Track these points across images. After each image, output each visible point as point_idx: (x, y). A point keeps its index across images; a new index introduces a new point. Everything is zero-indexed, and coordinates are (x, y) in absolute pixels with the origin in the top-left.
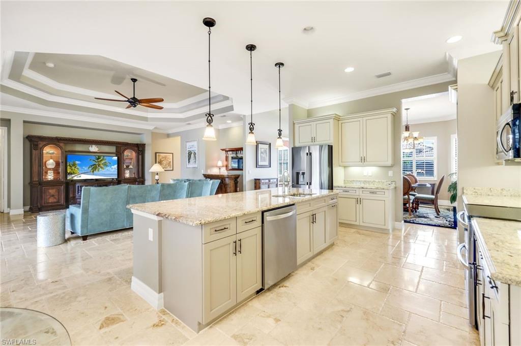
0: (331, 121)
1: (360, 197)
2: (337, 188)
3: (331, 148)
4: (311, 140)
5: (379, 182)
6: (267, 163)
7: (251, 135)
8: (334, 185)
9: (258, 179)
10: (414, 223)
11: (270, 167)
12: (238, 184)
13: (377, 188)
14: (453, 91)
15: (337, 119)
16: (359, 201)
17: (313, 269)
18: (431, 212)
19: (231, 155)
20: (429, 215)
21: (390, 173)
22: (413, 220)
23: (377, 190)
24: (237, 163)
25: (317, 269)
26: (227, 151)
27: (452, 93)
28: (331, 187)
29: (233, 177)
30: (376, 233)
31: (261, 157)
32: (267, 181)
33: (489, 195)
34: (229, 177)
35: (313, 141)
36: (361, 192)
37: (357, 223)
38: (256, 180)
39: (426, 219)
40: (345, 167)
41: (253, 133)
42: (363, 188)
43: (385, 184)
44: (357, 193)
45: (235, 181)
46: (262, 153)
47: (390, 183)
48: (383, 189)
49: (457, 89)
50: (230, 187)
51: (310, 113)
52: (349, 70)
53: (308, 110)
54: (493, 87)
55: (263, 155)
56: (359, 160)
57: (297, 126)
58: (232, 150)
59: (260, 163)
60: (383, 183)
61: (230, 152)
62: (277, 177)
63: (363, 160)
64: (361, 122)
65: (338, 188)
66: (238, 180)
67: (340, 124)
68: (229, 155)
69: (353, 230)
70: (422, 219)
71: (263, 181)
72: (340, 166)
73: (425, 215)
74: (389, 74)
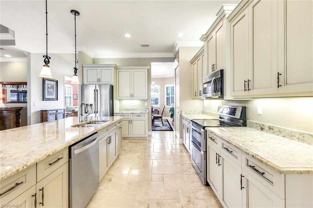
0: (112, 69)
1: (131, 119)
2: (116, 114)
3: (112, 87)
4: (97, 81)
5: (140, 109)
6: (54, 97)
7: (46, 68)
8: (115, 112)
9: (44, 111)
10: (155, 130)
11: (57, 100)
12: (20, 116)
13: (141, 113)
14: (177, 62)
15: (116, 68)
16: (130, 122)
17: (110, 180)
18: (160, 123)
19: (9, 88)
20: (160, 125)
21: (146, 104)
22: (154, 129)
23: (141, 114)
24: (16, 96)
25: (113, 179)
26: (5, 84)
27: (176, 63)
28: (112, 114)
29: (13, 109)
30: (141, 140)
31: (48, 91)
32: (55, 112)
33: (190, 114)
34: (7, 109)
35: (99, 81)
36: (132, 116)
37: (129, 136)
38: (42, 111)
39: (159, 128)
40: (120, 100)
41: (49, 66)
42: (133, 113)
43: (143, 110)
44: (129, 117)
45: (16, 114)
46: (49, 88)
47: (145, 109)
48: (144, 113)
49: (179, 61)
50: (9, 120)
51: (94, 61)
52: (128, 36)
53: (93, 59)
54: (192, 63)
55: (50, 90)
56: (129, 95)
57: (85, 69)
58: (12, 84)
59: (47, 97)
60: (142, 110)
61: (9, 86)
62: (63, 108)
63: (132, 96)
64: (131, 72)
65: (118, 114)
66: (20, 112)
67: (117, 72)
68: (8, 89)
69: (127, 141)
70: (158, 127)
71: (50, 112)
72: (117, 99)
73: (158, 125)
74: (148, 46)
